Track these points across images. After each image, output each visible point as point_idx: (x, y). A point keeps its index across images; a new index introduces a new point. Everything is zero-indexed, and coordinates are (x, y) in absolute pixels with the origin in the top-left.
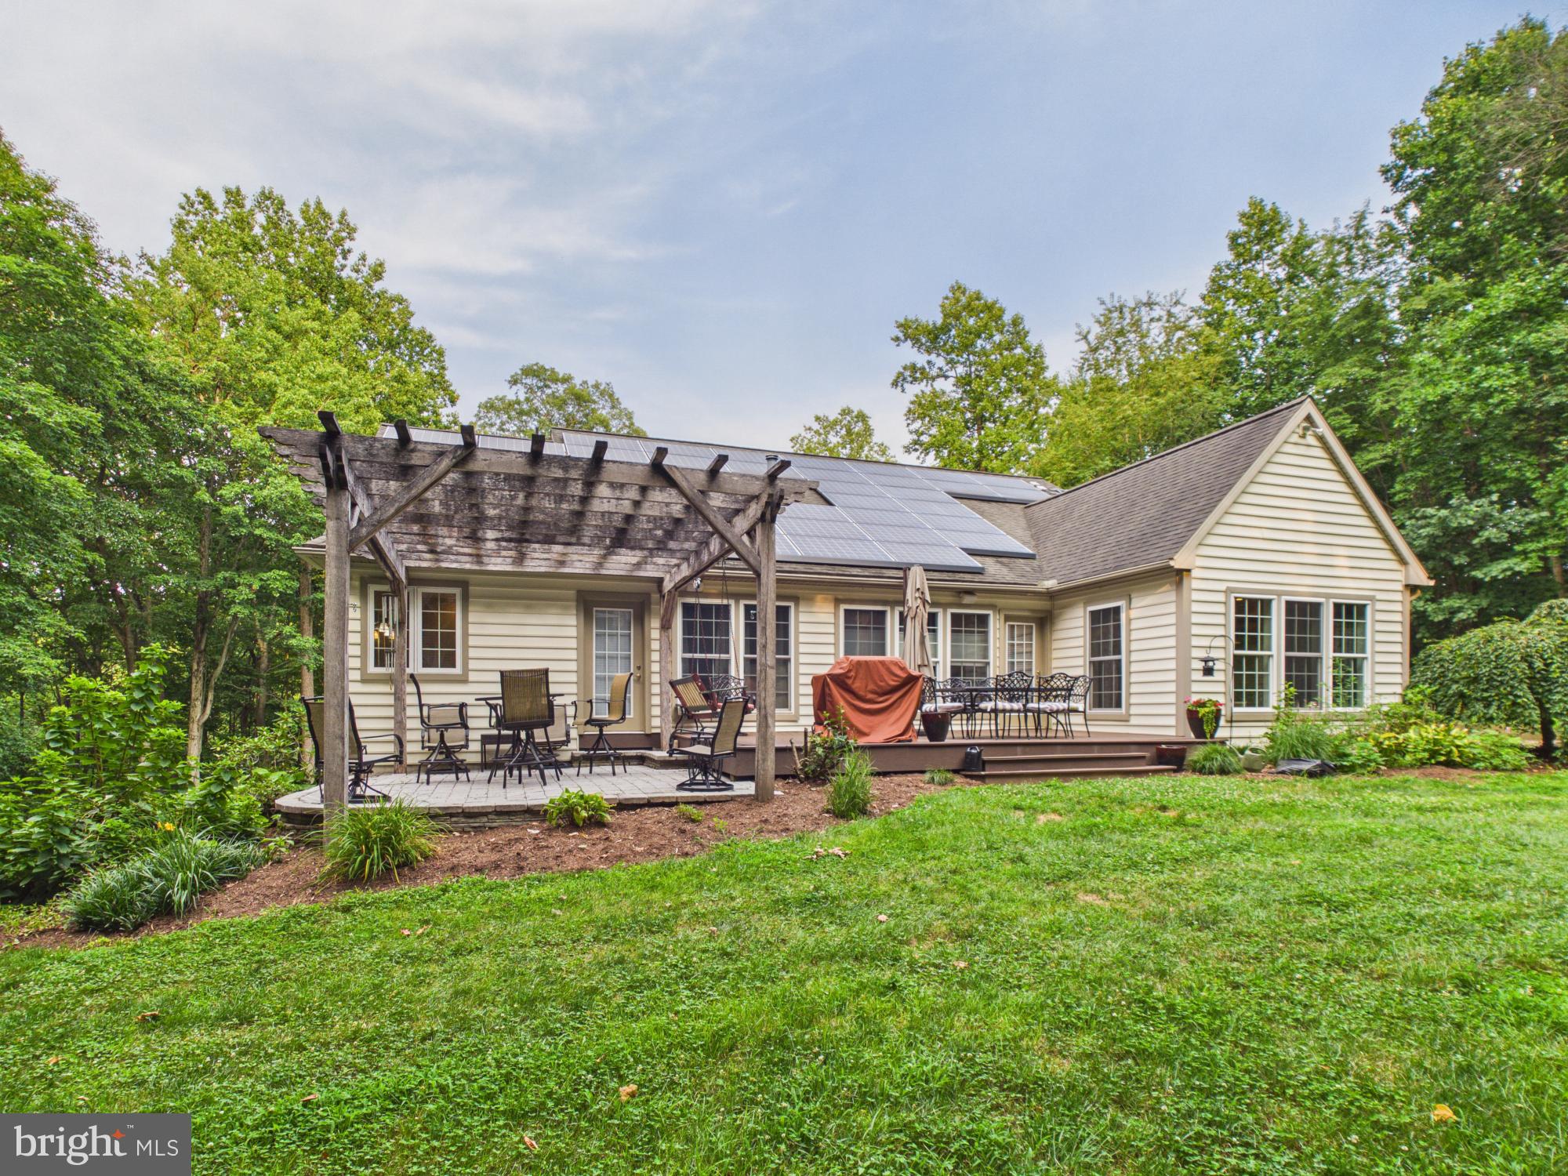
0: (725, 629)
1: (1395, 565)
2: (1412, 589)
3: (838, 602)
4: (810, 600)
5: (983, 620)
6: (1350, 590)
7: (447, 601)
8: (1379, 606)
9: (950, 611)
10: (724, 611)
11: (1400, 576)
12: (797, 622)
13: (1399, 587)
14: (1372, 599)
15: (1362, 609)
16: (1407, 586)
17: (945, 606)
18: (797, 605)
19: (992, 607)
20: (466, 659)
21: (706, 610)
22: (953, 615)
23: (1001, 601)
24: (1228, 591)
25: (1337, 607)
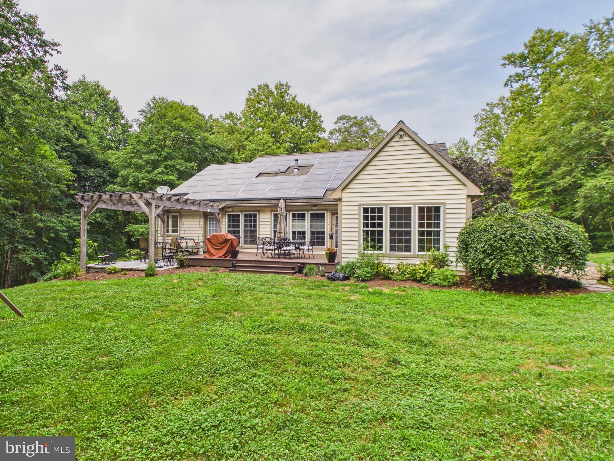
0: (238, 221)
1: (462, 187)
2: (472, 197)
3: (272, 211)
4: (264, 211)
5: (323, 215)
6: (430, 200)
7: (176, 217)
8: (448, 206)
9: (310, 212)
10: (238, 216)
11: (465, 192)
12: (259, 218)
13: (465, 197)
14: (444, 204)
15: (437, 209)
16: (468, 196)
17: (308, 211)
18: (259, 213)
19: (327, 210)
20: (180, 231)
21: (234, 216)
22: (311, 214)
23: (329, 208)
24: (360, 205)
25: (421, 209)
